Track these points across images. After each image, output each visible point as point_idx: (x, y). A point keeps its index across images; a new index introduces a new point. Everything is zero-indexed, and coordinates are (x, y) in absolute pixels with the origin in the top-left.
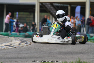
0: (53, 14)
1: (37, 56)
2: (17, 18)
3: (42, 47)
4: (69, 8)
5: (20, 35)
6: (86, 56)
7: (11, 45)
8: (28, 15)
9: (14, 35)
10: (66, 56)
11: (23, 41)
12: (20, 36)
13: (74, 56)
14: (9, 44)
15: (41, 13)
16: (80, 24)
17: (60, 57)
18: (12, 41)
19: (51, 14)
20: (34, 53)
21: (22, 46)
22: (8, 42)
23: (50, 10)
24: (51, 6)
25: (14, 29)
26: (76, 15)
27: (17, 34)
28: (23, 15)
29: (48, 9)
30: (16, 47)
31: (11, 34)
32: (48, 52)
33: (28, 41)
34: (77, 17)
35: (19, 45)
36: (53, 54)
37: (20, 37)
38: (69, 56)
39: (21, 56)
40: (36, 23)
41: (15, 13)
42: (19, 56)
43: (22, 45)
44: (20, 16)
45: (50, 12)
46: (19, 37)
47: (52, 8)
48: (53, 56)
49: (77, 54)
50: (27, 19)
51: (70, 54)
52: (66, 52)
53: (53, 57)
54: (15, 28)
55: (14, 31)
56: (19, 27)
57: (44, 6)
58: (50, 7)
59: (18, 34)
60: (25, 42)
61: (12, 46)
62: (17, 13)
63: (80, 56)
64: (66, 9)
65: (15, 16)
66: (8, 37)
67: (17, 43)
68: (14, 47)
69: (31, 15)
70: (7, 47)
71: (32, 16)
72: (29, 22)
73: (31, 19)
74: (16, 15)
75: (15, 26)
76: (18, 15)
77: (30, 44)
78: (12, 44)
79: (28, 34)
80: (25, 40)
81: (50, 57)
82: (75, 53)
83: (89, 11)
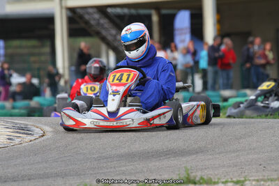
0: (110, 38)
2: (2, 59)
3: (77, 143)
4: (155, 18)
5: (13, 108)
6: (209, 159)
8: (34, 47)
10: (150, 165)
12: (14, 111)
13: (173, 162)
15: (73, 40)
16: (188, 63)
17: (132, 167)
19: (104, 39)
21: (17, 143)
23: (99, 29)
24: (100, 18)
26: (178, 39)
27: (3, 108)
28: (20, 47)
29: (91, 26)
32: (96, 156)
38: (157, 163)
40: (61, 71)
43: (17, 141)
44: (10, 51)
45: (98, 34)
46: (11, 116)
47: (104, 21)
48: (111, 168)
49: (182, 156)
50: (33, 59)
51: (161, 158)
52: (148, 152)
53: (112, 170)
57: (81, 17)
58: (98, 20)
60: (25, 130)
62: (1, 44)
63: (191, 161)
69: (43, 46)
71: (47, 50)
72: (39, 69)
73: (43, 58)
76: (6, 48)
77: (43, 136)
79: (38, 103)
80: (27, 125)
81: (101, 169)
82: (176, 152)
83: (214, 25)
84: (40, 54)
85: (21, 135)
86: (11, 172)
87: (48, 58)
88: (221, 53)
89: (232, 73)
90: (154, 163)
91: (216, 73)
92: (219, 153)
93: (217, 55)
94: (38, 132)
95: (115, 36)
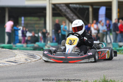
0: (70, 18)
1: (49, 74)
2: (23, 25)
4: (91, 10)
5: (27, 47)
7: (15, 60)
9: (19, 48)
10: (87, 73)
11: (30, 55)
13: (98, 73)
14: (12, 59)
15: (54, 18)
16: (105, 30)
17: (79, 74)
18: (16, 55)
19: (68, 18)
20: (45, 70)
22: (11, 57)
23: (66, 13)
26: (100, 19)
27: (23, 46)
28: (31, 20)
29: (62, 12)
30: (21, 64)
31: (16, 46)
32: (63, 69)
35: (25, 61)
36: (71, 71)
37: (27, 51)
38: (91, 73)
40: (48, 31)
41: (20, 19)
43: (29, 61)
44: (26, 22)
45: (65, 16)
47: (68, 10)
48: (70, 74)
49: (102, 70)
50: (36, 26)
51: (93, 71)
52: (87, 68)
57: (58, 8)
58: (66, 10)
59: (25, 45)
60: (33, 56)
61: (16, 63)
62: (23, 18)
63: (106, 73)
64: (87, 12)
65: (20, 22)
66: (11, 50)
67: (22, 58)
68: (19, 63)
69: (40, 20)
70: (10, 63)
71: (43, 22)
73: (41, 26)
74: (21, 20)
76: (24, 20)
77: (40, 59)
79: (38, 45)
80: (34, 54)
81: (66, 74)
82: (99, 68)
83: (117, 13)
84: (39, 24)
85: (31, 58)
86: (27, 74)
87: (43, 25)
90: (89, 73)
92: (118, 70)
94: (38, 57)
95: (73, 17)
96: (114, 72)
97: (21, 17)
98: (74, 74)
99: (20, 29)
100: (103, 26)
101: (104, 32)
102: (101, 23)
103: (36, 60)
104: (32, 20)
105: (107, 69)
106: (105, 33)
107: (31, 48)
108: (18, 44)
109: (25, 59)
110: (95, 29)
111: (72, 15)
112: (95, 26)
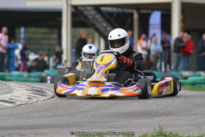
0: (102, 29)
1: (67, 121)
2: (22, 41)
4: (136, 16)
5: (29, 77)
7: (11, 99)
8: (46, 33)
9: (17, 79)
10: (132, 122)
11: (36, 91)
12: (30, 79)
13: (149, 120)
14: (6, 97)
15: (74, 29)
17: (119, 123)
18: (13, 90)
19: (97, 30)
20: (61, 116)
22: (5, 93)
23: (94, 22)
24: (96, 14)
25: (16, 65)
27: (22, 76)
28: (35, 33)
29: (88, 20)
30: (21, 105)
31: (11, 76)
32: (92, 114)
33: (46, 91)
34: (154, 35)
35: (28, 100)
36: (104, 118)
37: (30, 83)
38: (138, 121)
39: (33, 124)
41: (17, 31)
42: (29, 124)
43: (35, 100)
44: (28, 35)
45: (93, 26)
46: (28, 82)
47: (98, 17)
49: (156, 116)
50: (44, 42)
51: (140, 117)
52: (131, 113)
53: (104, 124)
54: (20, 62)
55: (17, 69)
56: (28, 60)
57: (82, 13)
58: (94, 15)
59: (25, 74)
60: (41, 92)
61: (12, 103)
62: (22, 30)
63: (162, 121)
64: (129, 19)
65: (17, 35)
66: (4, 82)
67: (23, 95)
68: (18, 103)
69: (52, 33)
70: (2, 103)
71: (55, 36)
72: (49, 50)
73: (52, 42)
74: (20, 33)
75: (19, 57)
76: (25, 33)
77: (53, 97)
78: (13, 98)
79: (47, 74)
81: (96, 123)
82: (151, 114)
83: (179, 23)
84: (50, 39)
85: (37, 96)
86: (30, 122)
87: (56, 42)
88: (184, 44)
89: (190, 59)
90: (135, 121)
91: (179, 58)
92: (183, 116)
93: (181, 45)
94: (50, 94)
95: (106, 28)
96: (176, 120)
97: (20, 27)
98: (110, 122)
99: (17, 48)
100: (156, 43)
101: (158, 53)
102: (154, 39)
103: (46, 98)
104: (38, 32)
105: (165, 115)
106: (159, 55)
107: (37, 80)
108: (15, 73)
109: (28, 97)
110: (143, 49)
111: (105, 24)
112: (144, 44)
